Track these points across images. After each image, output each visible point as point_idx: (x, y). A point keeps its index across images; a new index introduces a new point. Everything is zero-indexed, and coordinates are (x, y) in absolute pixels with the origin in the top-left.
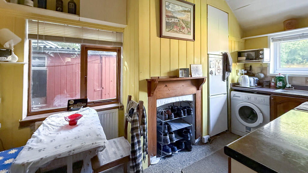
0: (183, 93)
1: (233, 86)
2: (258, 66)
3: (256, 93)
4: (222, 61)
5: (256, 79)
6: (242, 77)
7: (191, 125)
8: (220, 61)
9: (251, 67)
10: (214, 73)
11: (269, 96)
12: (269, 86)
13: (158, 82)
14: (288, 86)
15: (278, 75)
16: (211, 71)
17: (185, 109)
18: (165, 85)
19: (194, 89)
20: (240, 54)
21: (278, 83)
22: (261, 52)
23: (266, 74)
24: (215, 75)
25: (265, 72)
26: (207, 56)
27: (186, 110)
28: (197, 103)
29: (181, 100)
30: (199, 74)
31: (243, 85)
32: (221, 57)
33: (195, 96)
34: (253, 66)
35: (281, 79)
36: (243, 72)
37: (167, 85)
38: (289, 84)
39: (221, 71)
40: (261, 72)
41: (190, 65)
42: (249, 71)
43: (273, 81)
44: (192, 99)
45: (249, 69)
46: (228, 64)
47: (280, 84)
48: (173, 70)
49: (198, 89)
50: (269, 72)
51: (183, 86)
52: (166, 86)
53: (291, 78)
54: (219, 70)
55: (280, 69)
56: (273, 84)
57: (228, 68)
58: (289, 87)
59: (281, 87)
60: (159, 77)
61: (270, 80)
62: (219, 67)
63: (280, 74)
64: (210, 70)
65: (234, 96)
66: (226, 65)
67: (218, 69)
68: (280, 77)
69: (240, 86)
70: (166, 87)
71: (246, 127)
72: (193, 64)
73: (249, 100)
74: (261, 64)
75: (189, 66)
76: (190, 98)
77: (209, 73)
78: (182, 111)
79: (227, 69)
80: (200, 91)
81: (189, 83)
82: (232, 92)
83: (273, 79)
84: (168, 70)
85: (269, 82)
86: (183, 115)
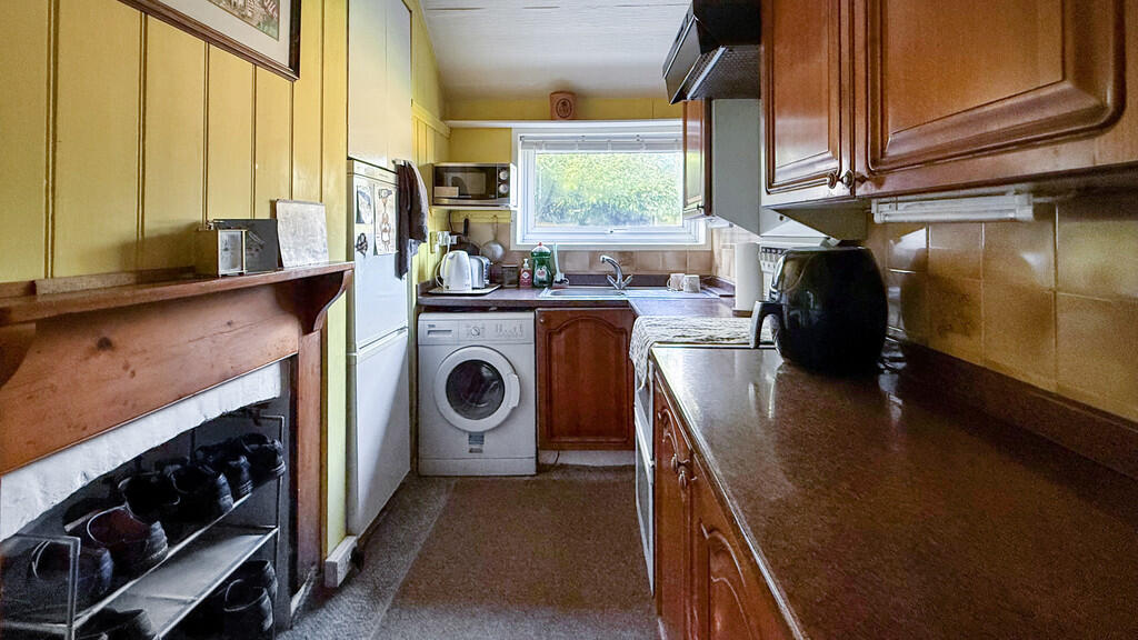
0: (228, 365)
1: (422, 294)
2: (486, 221)
3: (495, 311)
4: (394, 193)
5: (485, 261)
6: (452, 258)
7: (270, 535)
8: (390, 193)
9: (467, 221)
10: (371, 247)
11: (531, 315)
12: (517, 284)
13: (34, 325)
14: (559, 276)
15: (537, 249)
16: (359, 238)
17: (238, 459)
18: (91, 342)
19: (286, 336)
20: (438, 176)
21: (538, 271)
22: (502, 176)
23: (506, 245)
24: (375, 253)
25: (503, 239)
26: (348, 164)
27: (243, 460)
28: (300, 403)
29: (215, 414)
30: (314, 253)
31: (454, 289)
32: (392, 178)
33: (291, 366)
34: (472, 220)
35: (542, 259)
36: (446, 239)
37: (114, 338)
38: (561, 272)
39: (394, 235)
40: (496, 241)
41: (273, 205)
42: (463, 238)
43: (526, 265)
44: (278, 387)
45: (462, 230)
46: (416, 208)
47: (543, 273)
48: (167, 232)
49: (307, 329)
50: (515, 239)
51: (229, 324)
52: (105, 345)
53: (564, 254)
54: (385, 230)
55: (537, 230)
56: (525, 275)
57: (415, 223)
58: (562, 281)
59: (545, 282)
60: (31, 288)
61: (519, 262)
62: (385, 221)
63: (540, 245)
64: (358, 230)
65: (429, 332)
66: (410, 213)
67: (383, 227)
68: (541, 254)
69: (446, 292)
70: (103, 357)
71: (470, 437)
72: (287, 198)
73: (480, 337)
74: (494, 213)
75: (268, 205)
76: (263, 386)
77: (355, 246)
78: (222, 479)
79: (414, 229)
80: (315, 336)
81: (265, 301)
82: (422, 317)
83: (526, 260)
84: (123, 226)
85: (517, 271)
86: (228, 499)
